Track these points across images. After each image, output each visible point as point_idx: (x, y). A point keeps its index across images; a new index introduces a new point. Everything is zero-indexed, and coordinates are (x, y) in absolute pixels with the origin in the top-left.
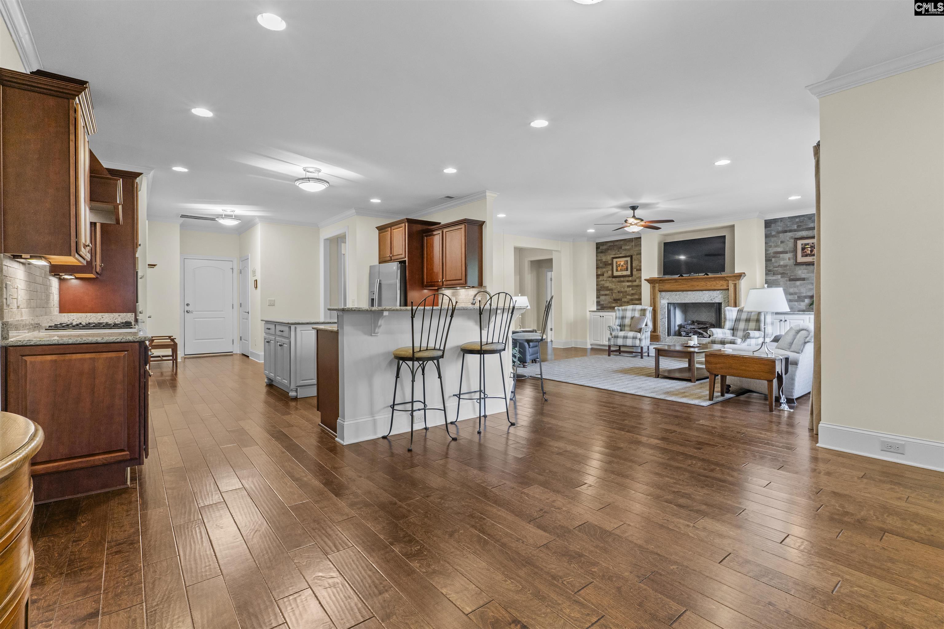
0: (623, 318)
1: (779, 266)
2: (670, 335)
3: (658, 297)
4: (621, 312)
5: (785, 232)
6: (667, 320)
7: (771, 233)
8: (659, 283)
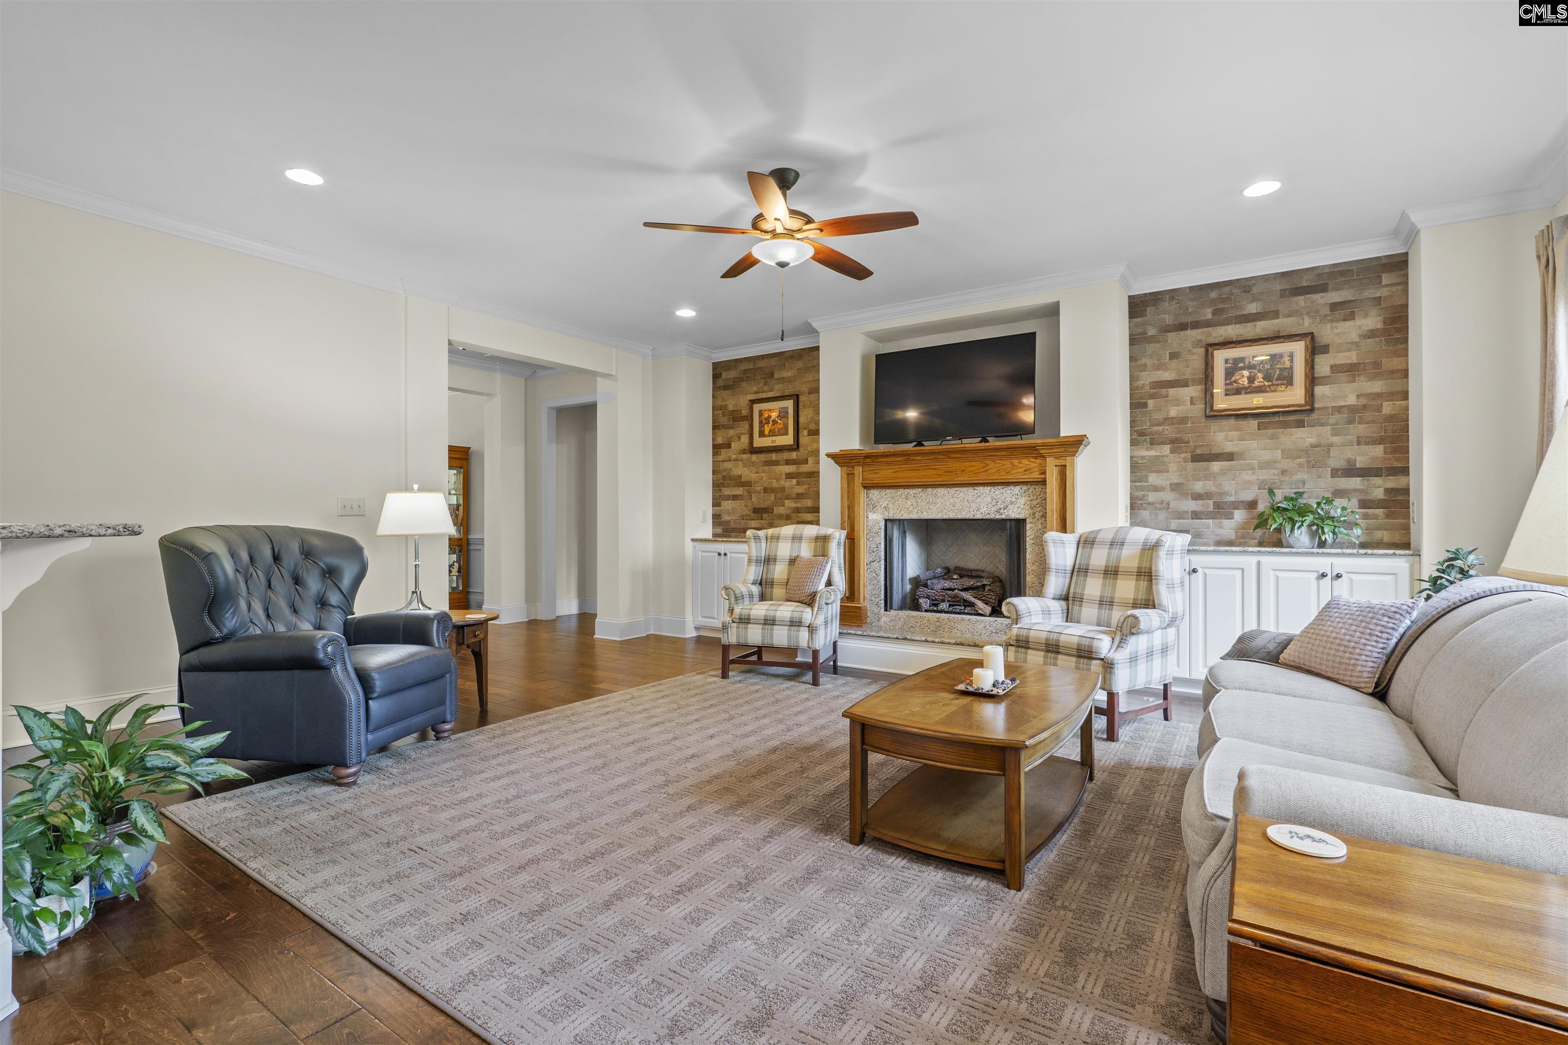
0: (769, 560)
1: (1167, 420)
2: (891, 608)
3: (862, 501)
4: (764, 545)
5: (1182, 327)
6: (883, 567)
7: (1145, 333)
8: (864, 465)
